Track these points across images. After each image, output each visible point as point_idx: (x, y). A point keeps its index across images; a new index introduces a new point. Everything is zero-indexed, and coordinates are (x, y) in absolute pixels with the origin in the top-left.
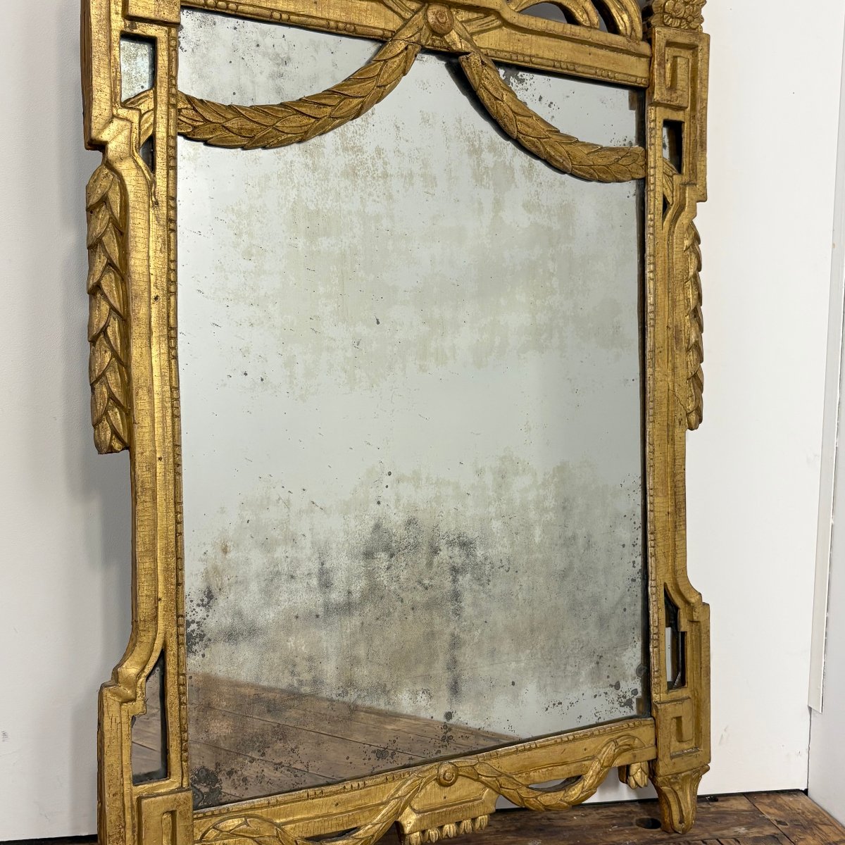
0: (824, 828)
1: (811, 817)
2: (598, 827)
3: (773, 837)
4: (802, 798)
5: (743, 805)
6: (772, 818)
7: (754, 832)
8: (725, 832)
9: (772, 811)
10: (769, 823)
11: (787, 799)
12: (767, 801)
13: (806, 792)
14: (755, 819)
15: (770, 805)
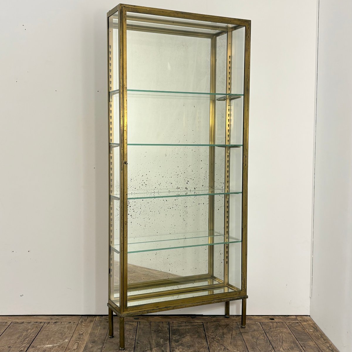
0: (309, 322)
1: (308, 319)
2: (261, 319)
3: (297, 322)
4: (308, 317)
5: (295, 317)
6: (299, 320)
7: (294, 321)
8: (288, 321)
9: (299, 318)
10: (298, 320)
11: (304, 317)
12: (300, 317)
13: (310, 316)
14: (296, 319)
15: (300, 318)
